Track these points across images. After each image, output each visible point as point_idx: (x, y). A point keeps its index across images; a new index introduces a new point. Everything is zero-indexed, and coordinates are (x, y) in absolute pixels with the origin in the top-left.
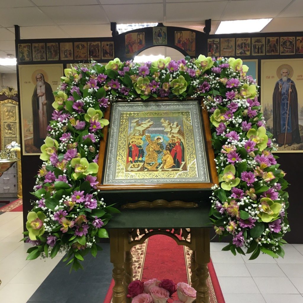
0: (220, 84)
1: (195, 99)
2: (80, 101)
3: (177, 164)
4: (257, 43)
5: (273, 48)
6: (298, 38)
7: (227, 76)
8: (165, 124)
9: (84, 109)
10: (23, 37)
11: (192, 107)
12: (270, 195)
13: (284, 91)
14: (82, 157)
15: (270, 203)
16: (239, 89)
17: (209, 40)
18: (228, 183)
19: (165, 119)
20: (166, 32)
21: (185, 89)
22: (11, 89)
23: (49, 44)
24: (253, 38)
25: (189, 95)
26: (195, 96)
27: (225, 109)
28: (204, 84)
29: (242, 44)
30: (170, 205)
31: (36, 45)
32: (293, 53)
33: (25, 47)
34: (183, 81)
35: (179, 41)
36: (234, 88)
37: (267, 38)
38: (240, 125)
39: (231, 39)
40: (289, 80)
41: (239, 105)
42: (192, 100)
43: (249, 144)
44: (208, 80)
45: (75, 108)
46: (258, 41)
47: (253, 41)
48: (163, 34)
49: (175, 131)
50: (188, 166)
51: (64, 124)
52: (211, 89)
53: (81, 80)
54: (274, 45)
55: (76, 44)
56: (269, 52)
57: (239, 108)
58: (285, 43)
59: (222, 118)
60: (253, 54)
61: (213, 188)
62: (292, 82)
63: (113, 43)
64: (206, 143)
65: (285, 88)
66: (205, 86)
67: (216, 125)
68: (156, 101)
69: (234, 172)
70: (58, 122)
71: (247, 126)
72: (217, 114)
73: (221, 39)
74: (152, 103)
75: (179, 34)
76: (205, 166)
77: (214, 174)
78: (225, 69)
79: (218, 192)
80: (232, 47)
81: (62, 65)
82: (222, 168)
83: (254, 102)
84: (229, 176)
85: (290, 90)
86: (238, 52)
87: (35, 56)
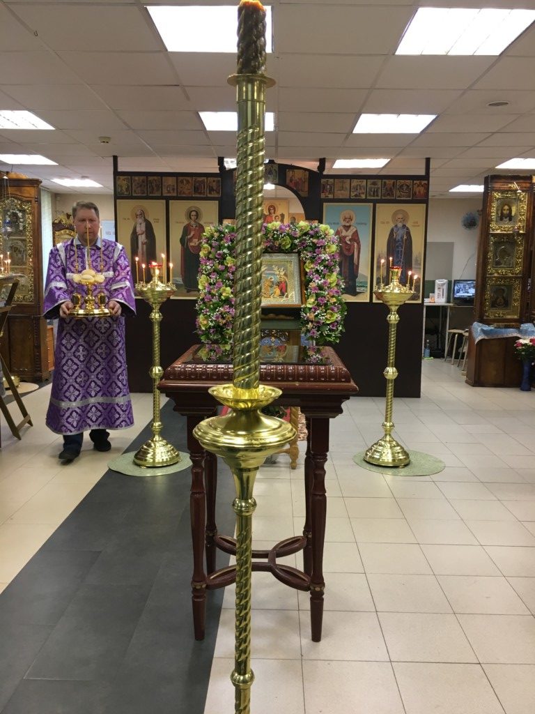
0: (313, 243)
1: (296, 253)
2: (221, 252)
3: (282, 294)
4: (373, 186)
5: (389, 192)
6: (415, 182)
7: (318, 238)
8: (276, 269)
9: (223, 257)
11: (294, 258)
12: (333, 310)
13: (399, 238)
14: (226, 287)
15: (332, 314)
16: (324, 247)
17: (323, 180)
18: (310, 304)
19: (276, 266)
20: (277, 169)
21: (289, 246)
24: (368, 180)
25: (292, 250)
26: (296, 250)
27: (314, 260)
28: (302, 242)
29: (357, 185)
30: (277, 318)
31: (137, 178)
32: (410, 197)
33: (123, 180)
34: (288, 240)
35: (291, 181)
36: (321, 246)
37: (384, 181)
38: (322, 271)
39: (345, 180)
40: (404, 226)
41: (323, 258)
42: (294, 253)
43: (325, 283)
44: (305, 240)
45: (217, 256)
46: (374, 184)
47: (369, 183)
48: (274, 172)
49: (282, 273)
50: (290, 295)
51: (212, 267)
52: (306, 246)
53: (219, 237)
54: (391, 188)
55: (180, 178)
56: (384, 195)
57: (323, 260)
59: (312, 266)
61: (302, 306)
62: (408, 229)
63: (220, 179)
64: (301, 281)
65: (400, 234)
66: (303, 244)
67: (307, 270)
68: (269, 253)
69: (315, 298)
70: (206, 266)
71: (326, 271)
72: (309, 263)
73: (336, 180)
74: (266, 254)
75: (291, 172)
76: (300, 295)
77: (304, 299)
78: (317, 232)
79: (305, 308)
80: (346, 189)
81: (164, 201)
82: (308, 296)
83: (333, 256)
84: (312, 300)
85: (405, 237)
86: (353, 194)
87: (135, 191)
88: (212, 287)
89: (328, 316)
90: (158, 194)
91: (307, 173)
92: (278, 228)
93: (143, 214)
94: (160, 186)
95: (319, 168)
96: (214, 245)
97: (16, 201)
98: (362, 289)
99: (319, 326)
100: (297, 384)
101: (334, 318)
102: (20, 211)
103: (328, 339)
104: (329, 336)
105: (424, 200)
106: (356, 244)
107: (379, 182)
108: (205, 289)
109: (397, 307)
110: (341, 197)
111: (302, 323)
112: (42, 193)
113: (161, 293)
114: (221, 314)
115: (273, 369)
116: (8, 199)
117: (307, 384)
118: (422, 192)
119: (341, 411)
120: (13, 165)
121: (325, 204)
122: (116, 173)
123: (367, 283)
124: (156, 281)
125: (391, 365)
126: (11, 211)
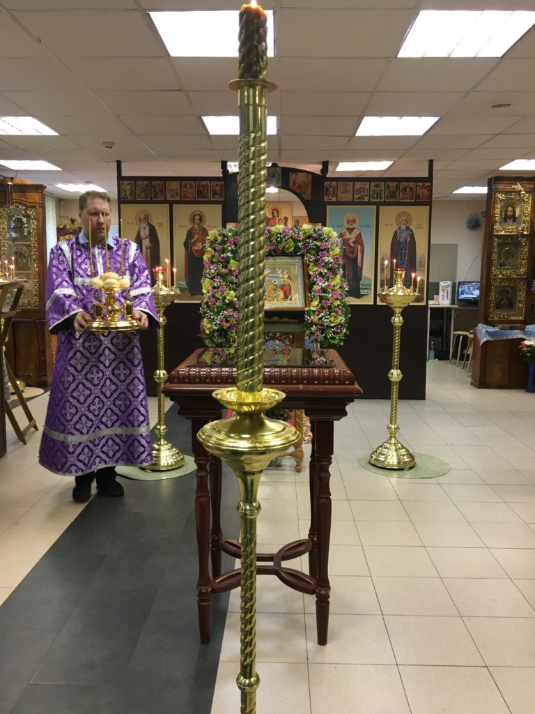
0: (316, 246)
1: (300, 256)
2: (225, 255)
3: (286, 297)
4: (375, 188)
5: (393, 195)
6: (418, 184)
7: (321, 241)
8: (279, 272)
9: (227, 261)
10: (124, 174)
11: (297, 261)
12: (336, 312)
13: (402, 240)
14: (230, 290)
15: (335, 317)
16: (327, 250)
17: (326, 183)
18: (314, 307)
19: (279, 268)
20: (280, 172)
21: (293, 249)
22: (73, 221)
23: (154, 183)
25: (296, 253)
26: (299, 253)
27: (317, 263)
28: (306, 245)
29: (360, 188)
30: (282, 320)
31: (140, 183)
32: (413, 199)
33: (128, 185)
34: (292, 243)
35: (294, 183)
36: (325, 249)
37: (387, 183)
38: (326, 273)
39: (348, 183)
40: (408, 228)
41: (327, 261)
42: (298, 256)
43: (329, 285)
44: (308, 243)
45: (220, 260)
46: (377, 186)
47: (372, 186)
48: (277, 175)
49: (286, 276)
50: (293, 298)
51: (215, 270)
52: (310, 249)
53: (222, 240)
54: (394, 190)
55: (184, 183)
56: (387, 198)
57: (326, 263)
58: (405, 189)
59: (316, 269)
60: (372, 200)
61: (306, 309)
62: (411, 231)
63: (223, 183)
64: (305, 284)
65: (404, 236)
66: (307, 247)
67: (311, 273)
68: (273, 256)
69: (319, 301)
70: (210, 269)
71: (330, 274)
72: (313, 266)
74: (270, 257)
75: (294, 175)
76: (303, 298)
77: (307, 302)
78: (320, 235)
79: (308, 311)
80: (350, 191)
81: (168, 206)
82: (312, 299)
83: (336, 259)
84: (315, 303)
85: (409, 239)
86: (356, 197)
87: (139, 195)
88: (215, 291)
89: (332, 319)
90: (162, 198)
91: (310, 176)
92: (281, 231)
93: (146, 218)
94: (163, 191)
95: (322, 171)
96: (217, 248)
97: (20, 207)
98: (366, 291)
99: (323, 329)
100: (301, 387)
101: (338, 321)
102: (25, 216)
103: (332, 341)
104: (333, 338)
105: (428, 202)
106: (359, 247)
107: (383, 184)
108: (209, 292)
109: (401, 310)
110: (344, 200)
111: (306, 326)
112: (47, 199)
113: (165, 297)
114: (225, 317)
115: (277, 372)
116: (12, 204)
117: (311, 387)
118: (425, 194)
119: (345, 414)
120: (17, 171)
121: (328, 207)
122: (120, 178)
123: (371, 285)
124: (160, 285)
125: (395, 367)
126: (16, 216)
